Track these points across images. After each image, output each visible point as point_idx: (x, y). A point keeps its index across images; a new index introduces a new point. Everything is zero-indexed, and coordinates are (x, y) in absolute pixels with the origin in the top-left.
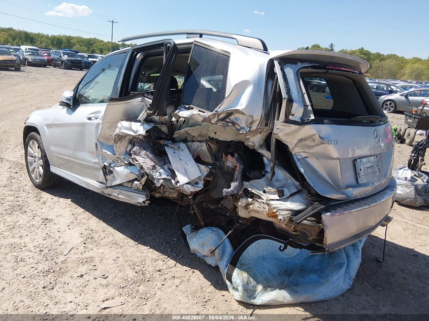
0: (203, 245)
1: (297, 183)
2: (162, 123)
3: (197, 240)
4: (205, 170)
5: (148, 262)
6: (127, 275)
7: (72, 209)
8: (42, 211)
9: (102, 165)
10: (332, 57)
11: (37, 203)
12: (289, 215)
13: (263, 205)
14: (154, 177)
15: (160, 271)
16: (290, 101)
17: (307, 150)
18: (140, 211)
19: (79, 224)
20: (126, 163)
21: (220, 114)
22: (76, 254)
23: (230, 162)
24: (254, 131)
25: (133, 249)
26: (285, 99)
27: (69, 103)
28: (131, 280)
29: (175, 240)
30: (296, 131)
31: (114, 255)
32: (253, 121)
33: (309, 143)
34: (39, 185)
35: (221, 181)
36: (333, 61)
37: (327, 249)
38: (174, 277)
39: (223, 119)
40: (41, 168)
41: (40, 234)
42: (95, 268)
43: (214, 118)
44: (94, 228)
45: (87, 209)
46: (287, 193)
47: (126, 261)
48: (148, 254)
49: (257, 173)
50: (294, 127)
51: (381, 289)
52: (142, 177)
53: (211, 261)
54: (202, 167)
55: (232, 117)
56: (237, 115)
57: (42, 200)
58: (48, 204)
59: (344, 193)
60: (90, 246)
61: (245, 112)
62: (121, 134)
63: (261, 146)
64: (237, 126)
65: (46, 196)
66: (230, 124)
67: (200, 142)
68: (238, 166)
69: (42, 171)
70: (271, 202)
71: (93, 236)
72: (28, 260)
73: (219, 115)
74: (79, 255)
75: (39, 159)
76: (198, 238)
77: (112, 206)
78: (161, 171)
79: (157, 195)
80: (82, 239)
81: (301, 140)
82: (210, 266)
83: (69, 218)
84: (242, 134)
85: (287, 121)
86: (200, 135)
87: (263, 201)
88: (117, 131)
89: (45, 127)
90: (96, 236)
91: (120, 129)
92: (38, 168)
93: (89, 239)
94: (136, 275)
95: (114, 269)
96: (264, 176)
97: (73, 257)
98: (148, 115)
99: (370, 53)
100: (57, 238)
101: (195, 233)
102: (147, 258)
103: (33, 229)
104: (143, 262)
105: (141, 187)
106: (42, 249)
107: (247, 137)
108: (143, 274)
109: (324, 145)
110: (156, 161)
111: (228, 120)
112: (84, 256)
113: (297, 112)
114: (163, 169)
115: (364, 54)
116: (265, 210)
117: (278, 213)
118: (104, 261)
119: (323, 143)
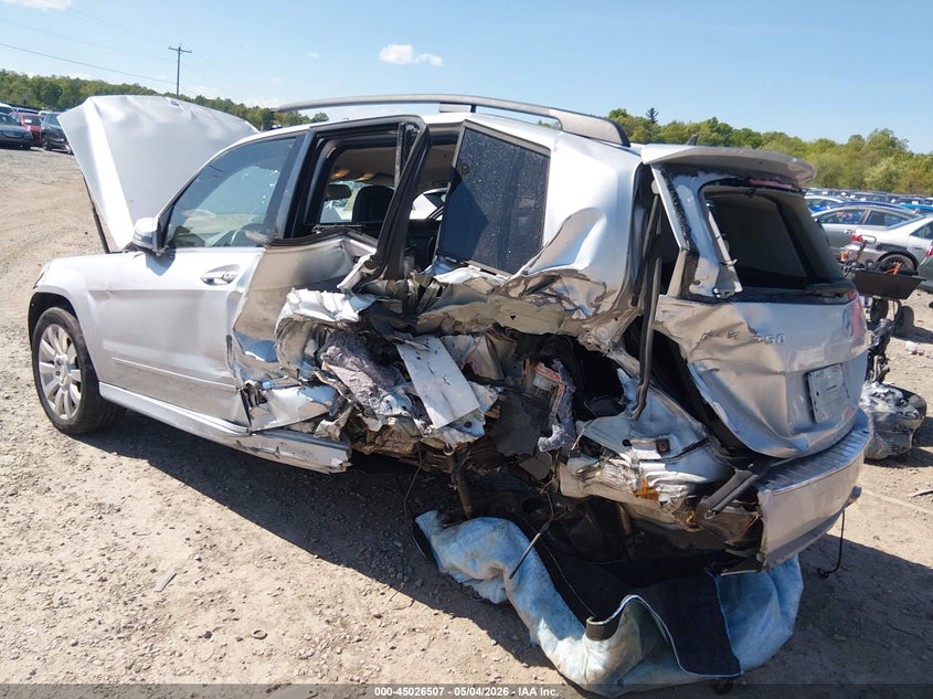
0: (473, 558)
1: (697, 425)
2: (391, 296)
3: (460, 545)
4: (488, 395)
5: (350, 598)
6: (309, 628)
7: (153, 480)
8: (87, 486)
9: (242, 384)
10: (761, 162)
11: (70, 468)
12: (685, 493)
13: (623, 472)
14: (376, 412)
15: (379, 617)
16: (694, 255)
17: (718, 355)
18: (308, 483)
19: (177, 514)
20: (304, 380)
21: (531, 278)
22: (186, 583)
23: (543, 378)
24: (603, 314)
25: (310, 570)
26: (683, 249)
27: (150, 247)
28: (321, 640)
29: (399, 545)
30: (701, 318)
31: (270, 584)
32: (605, 293)
33: (724, 340)
34: (70, 427)
35: (522, 419)
36: (763, 168)
37: (765, 564)
38: (414, 630)
39: (536, 289)
40: (74, 388)
41: (91, 540)
42: (235, 615)
43: (515, 286)
44: (212, 522)
45: (189, 482)
46: (676, 445)
47: (300, 598)
48: (346, 580)
49: (605, 404)
50: (698, 308)
51: (844, 638)
52: (342, 410)
53: (491, 592)
54: (481, 389)
55: (557, 286)
56: (566, 281)
57: (81, 461)
58: (96, 471)
59: (791, 445)
60: (212, 565)
61: (589, 276)
62: (296, 318)
63: (615, 347)
64: (565, 304)
65: (87, 451)
66: (552, 300)
67: (474, 334)
68: (562, 388)
69: (77, 396)
70: (643, 466)
71: (216, 541)
72: (76, 602)
73: (527, 281)
74: (191, 588)
75: (70, 367)
76: (461, 541)
77: (243, 471)
78: (389, 398)
79: (368, 449)
80: (191, 551)
81: (711, 335)
82: (487, 602)
83: (151, 501)
84: (578, 320)
85: (685, 295)
86: (475, 321)
87: (623, 462)
88: (287, 311)
89: (89, 297)
90: (222, 541)
91: (297, 306)
92: (67, 387)
93: (206, 547)
94: (330, 628)
95: (277, 615)
96: (621, 409)
97: (178, 591)
98: (364, 278)
99: (731, 128)
100: (134, 549)
101: (451, 530)
102: (344, 588)
103: (73, 529)
104: (338, 597)
105: (338, 434)
106: (104, 575)
107: (585, 326)
108: (344, 625)
109: (756, 345)
110: (380, 378)
111: (547, 291)
112: (203, 589)
113: (706, 276)
114: (394, 394)
115: (718, 131)
116: (629, 482)
117: (658, 489)
118: (249, 599)
119: (755, 341)
